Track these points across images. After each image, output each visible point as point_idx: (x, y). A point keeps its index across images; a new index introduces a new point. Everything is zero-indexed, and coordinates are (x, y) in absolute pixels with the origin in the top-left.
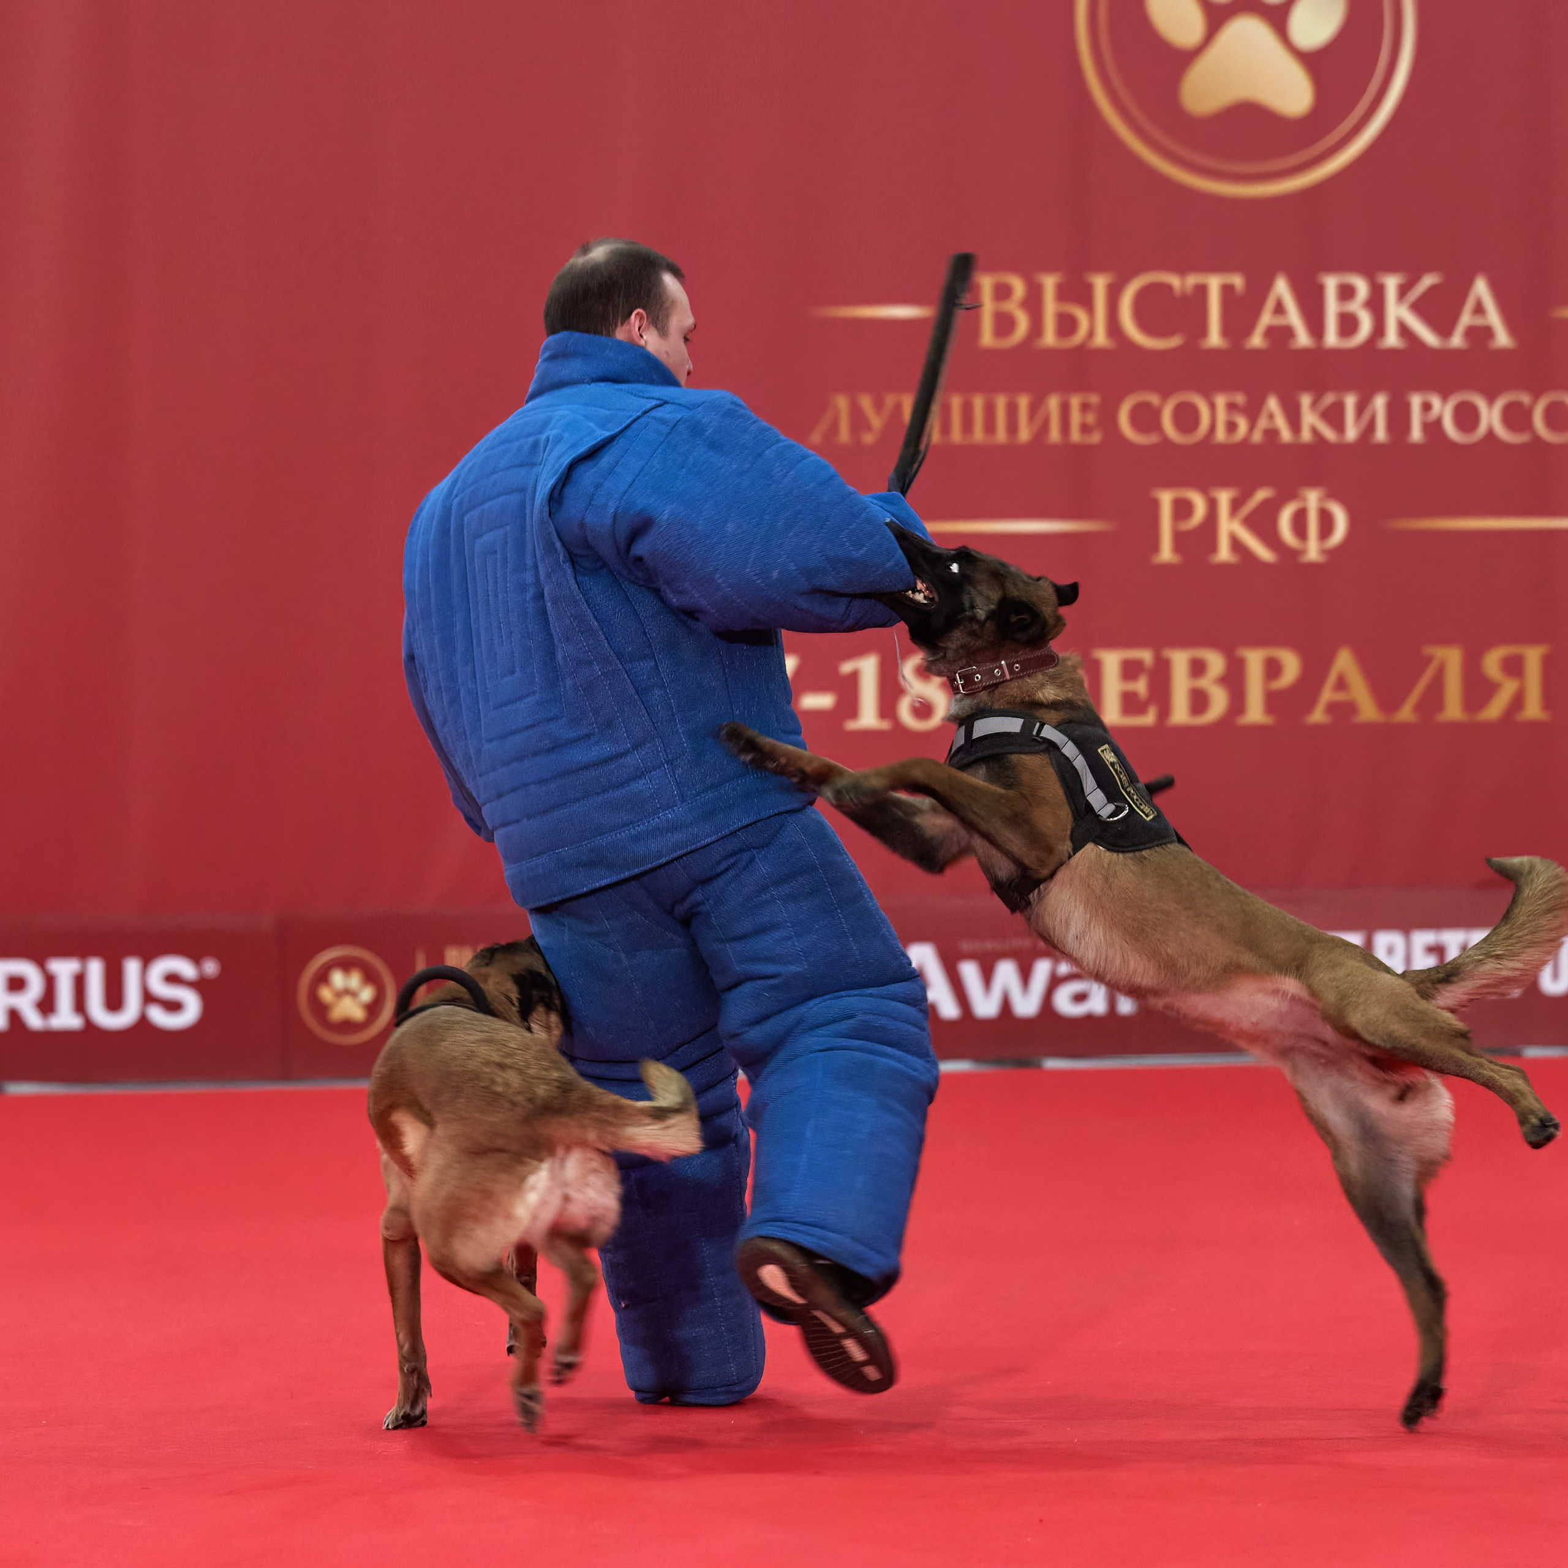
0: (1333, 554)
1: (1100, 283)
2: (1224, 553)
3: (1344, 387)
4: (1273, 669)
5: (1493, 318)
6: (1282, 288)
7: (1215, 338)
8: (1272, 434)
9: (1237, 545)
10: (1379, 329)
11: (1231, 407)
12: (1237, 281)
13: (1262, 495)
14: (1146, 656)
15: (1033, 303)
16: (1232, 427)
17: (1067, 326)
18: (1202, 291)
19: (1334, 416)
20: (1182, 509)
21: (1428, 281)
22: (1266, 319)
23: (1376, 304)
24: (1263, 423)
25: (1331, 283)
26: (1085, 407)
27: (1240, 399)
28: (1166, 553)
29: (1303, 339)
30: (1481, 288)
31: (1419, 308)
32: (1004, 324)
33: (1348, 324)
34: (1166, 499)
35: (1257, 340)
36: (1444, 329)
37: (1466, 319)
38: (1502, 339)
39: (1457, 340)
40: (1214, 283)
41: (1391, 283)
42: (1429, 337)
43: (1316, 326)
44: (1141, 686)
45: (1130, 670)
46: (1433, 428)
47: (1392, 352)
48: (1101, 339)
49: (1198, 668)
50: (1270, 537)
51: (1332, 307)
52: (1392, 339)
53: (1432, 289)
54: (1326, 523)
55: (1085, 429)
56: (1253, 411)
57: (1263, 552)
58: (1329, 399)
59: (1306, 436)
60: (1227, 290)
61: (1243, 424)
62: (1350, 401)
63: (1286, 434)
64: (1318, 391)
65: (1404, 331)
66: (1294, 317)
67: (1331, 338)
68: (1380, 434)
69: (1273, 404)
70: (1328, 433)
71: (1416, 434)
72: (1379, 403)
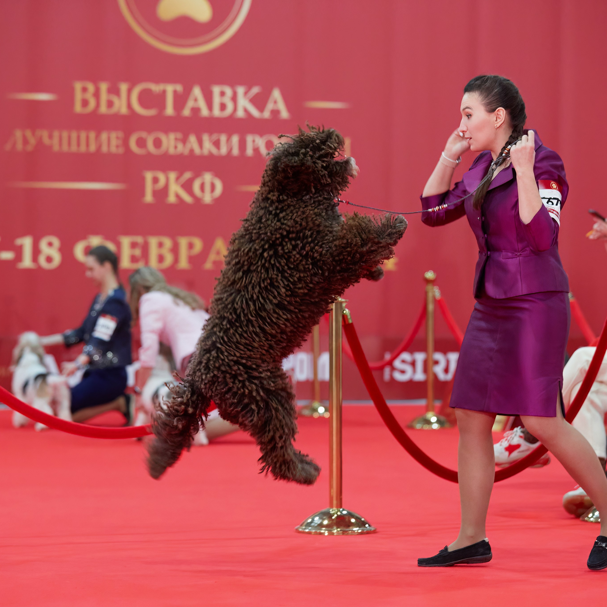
0: (216, 200)
1: (124, 87)
2: (172, 199)
3: (220, 132)
4: (191, 246)
5: (282, 106)
6: (197, 91)
7: (170, 111)
8: (192, 151)
9: (177, 196)
10: (235, 109)
11: (176, 139)
12: (179, 88)
13: (188, 175)
14: (139, 239)
15: (97, 95)
16: (176, 147)
17: (110, 104)
18: (164, 92)
19: (217, 144)
20: (155, 180)
21: (255, 90)
22: (190, 104)
23: (234, 99)
24: (188, 146)
25: (216, 90)
26: (117, 138)
27: (179, 135)
28: (149, 198)
29: (205, 112)
30: (276, 94)
31: (252, 101)
32: (85, 103)
33: (223, 107)
34: (149, 176)
35: (186, 112)
36: (261, 109)
37: (270, 106)
38: (285, 114)
39: (267, 114)
40: (170, 89)
41: (241, 90)
42: (255, 112)
43: (210, 106)
44: (138, 252)
45: (134, 245)
46: (256, 150)
47: (240, 120)
48: (124, 110)
49: (161, 245)
50: (190, 192)
51: (217, 100)
52: (240, 114)
53: (257, 95)
54: (213, 187)
55: (117, 146)
56: (184, 141)
57: (187, 198)
58: (215, 137)
59: (206, 152)
60: (175, 92)
61: (180, 146)
62: (223, 138)
63: (197, 151)
64: (211, 133)
65: (246, 110)
66: (202, 104)
67: (217, 112)
68: (236, 152)
69: (193, 139)
70: (214, 151)
71: (249, 152)
72: (235, 139)
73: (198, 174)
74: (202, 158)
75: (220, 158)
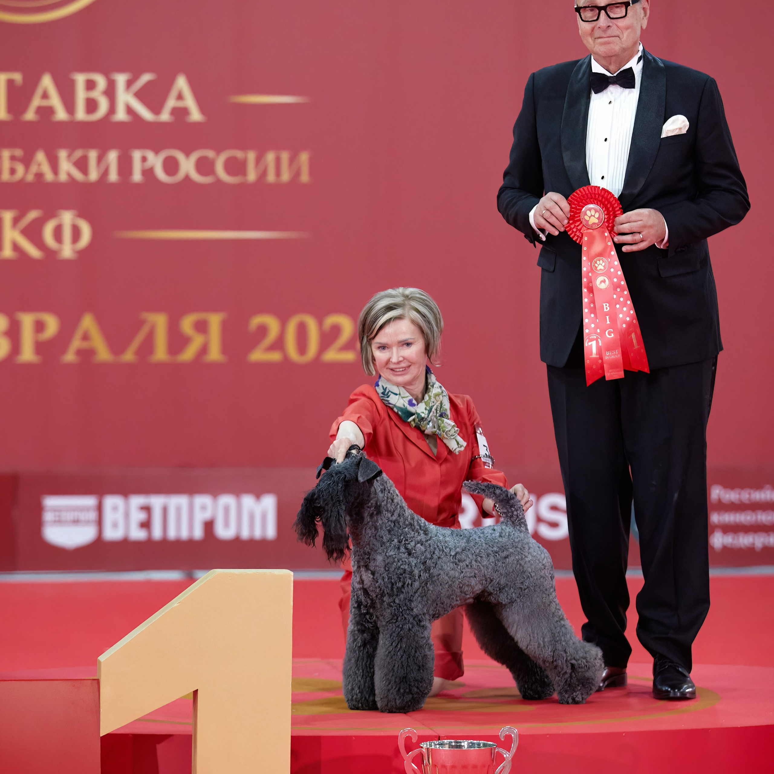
0: (81, 253)
2: (7, 252)
3: (88, 145)
4: (40, 327)
5: (190, 102)
6: (47, 82)
7: (2, 114)
8: (39, 176)
9: (16, 247)
10: (112, 109)
11: (13, 158)
12: (17, 77)
13: (33, 215)
16: (13, 171)
19: (82, 165)
21: (146, 78)
22: (36, 102)
23: (110, 92)
24: (34, 169)
25: (80, 79)
27: (19, 153)
29: (61, 115)
30: (182, 83)
31: (140, 95)
33: (91, 106)
35: (30, 115)
36: (156, 109)
37: (171, 103)
38: (196, 116)
39: (165, 116)
40: (1, 79)
41: (121, 79)
42: (145, 114)
43: (70, 106)
46: (148, 173)
47: (121, 124)
50: (38, 242)
51: (81, 95)
52: (121, 115)
53: (149, 84)
54: (76, 234)
56: (27, 161)
57: (33, 252)
58: (78, 153)
59: (63, 177)
60: (10, 84)
61: (20, 169)
62: (93, 155)
63: (49, 176)
64: (72, 149)
65: (130, 110)
66: (55, 101)
67: (81, 114)
68: (113, 176)
69: (41, 157)
70: (78, 175)
71: (137, 177)
72: (113, 156)
73: (50, 214)
74: (56, 186)
75: (87, 187)
